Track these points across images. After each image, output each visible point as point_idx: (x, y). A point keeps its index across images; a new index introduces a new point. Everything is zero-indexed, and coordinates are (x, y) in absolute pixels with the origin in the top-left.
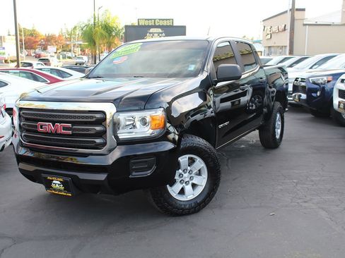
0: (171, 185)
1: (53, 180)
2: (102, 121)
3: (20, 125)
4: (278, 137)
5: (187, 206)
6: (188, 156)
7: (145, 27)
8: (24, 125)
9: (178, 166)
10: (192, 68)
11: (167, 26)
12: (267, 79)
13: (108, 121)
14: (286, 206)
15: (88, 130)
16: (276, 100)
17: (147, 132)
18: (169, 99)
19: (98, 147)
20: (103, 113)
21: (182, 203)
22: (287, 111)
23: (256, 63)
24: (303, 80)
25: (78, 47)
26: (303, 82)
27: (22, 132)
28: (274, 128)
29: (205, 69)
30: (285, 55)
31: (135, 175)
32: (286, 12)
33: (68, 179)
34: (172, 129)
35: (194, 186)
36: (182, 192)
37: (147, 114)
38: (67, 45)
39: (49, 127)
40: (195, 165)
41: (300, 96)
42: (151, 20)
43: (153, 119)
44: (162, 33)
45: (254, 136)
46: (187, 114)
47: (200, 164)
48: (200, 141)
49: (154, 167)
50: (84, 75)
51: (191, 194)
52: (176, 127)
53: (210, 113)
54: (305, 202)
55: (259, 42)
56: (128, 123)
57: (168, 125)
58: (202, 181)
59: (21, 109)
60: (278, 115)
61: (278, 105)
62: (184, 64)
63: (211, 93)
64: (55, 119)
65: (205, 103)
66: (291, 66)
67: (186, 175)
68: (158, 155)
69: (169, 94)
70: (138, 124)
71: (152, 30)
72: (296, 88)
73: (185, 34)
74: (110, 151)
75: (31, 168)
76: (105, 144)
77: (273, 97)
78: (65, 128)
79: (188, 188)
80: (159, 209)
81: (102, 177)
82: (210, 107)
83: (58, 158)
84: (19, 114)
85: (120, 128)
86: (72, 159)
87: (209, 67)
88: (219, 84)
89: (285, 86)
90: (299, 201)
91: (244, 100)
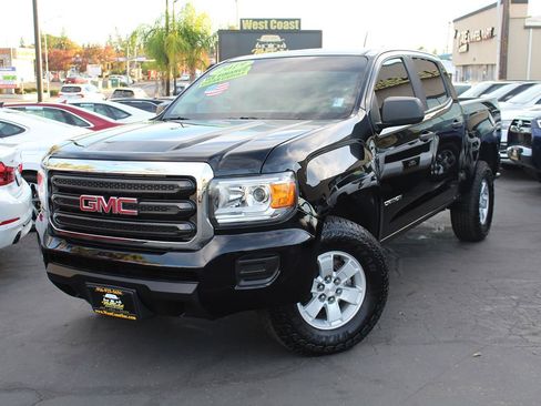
0: (304, 304)
1: (105, 293)
2: (189, 193)
3: (50, 199)
4: (483, 221)
5: (332, 340)
6: (332, 254)
7: (252, 32)
8: (56, 199)
9: (316, 271)
10: (339, 103)
11: (289, 32)
12: (466, 122)
13: (199, 193)
14: (501, 341)
15: (166, 208)
16: (481, 159)
17: (265, 212)
18: (302, 156)
19: (182, 236)
20: (192, 179)
21: (322, 334)
22: (498, 177)
23: (447, 93)
24: (525, 123)
25: (138, 66)
26: (526, 126)
27: (52, 211)
28: (477, 206)
29: (362, 105)
30: (493, 79)
31: (244, 285)
32: (495, 5)
33: (132, 292)
34: (307, 208)
35: (343, 304)
36: (323, 315)
37: (266, 183)
38: (120, 64)
39: (99, 203)
40: (344, 268)
41: (521, 150)
42: (263, 20)
43: (275, 190)
44: (281, 43)
45: (442, 220)
46: (332, 182)
47: (353, 267)
48: (353, 229)
49: (277, 272)
50: (154, 115)
51: (337, 319)
52: (313, 204)
53: (369, 180)
54: (535, 334)
55: (446, 57)
56: (233, 197)
57: (301, 201)
58: (357, 297)
59: (51, 173)
60: (484, 184)
61: (484, 167)
62: (320, 96)
63: (372, 144)
64: (109, 190)
65: (362, 162)
66: (503, 99)
67: (329, 286)
68: (284, 252)
69: (301, 147)
70: (250, 199)
71: (264, 38)
72: (513, 138)
73: (320, 46)
74: (203, 244)
75: (68, 272)
76: (193, 232)
77: (475, 153)
78: (126, 206)
79: (333, 308)
80: (283, 343)
81: (188, 288)
82: (369, 170)
83: (111, 255)
84: (49, 181)
85: (220, 205)
86: (135, 257)
87: (368, 101)
88: (385, 131)
89: (495, 134)
90: (523, 333)
91: (426, 157)
